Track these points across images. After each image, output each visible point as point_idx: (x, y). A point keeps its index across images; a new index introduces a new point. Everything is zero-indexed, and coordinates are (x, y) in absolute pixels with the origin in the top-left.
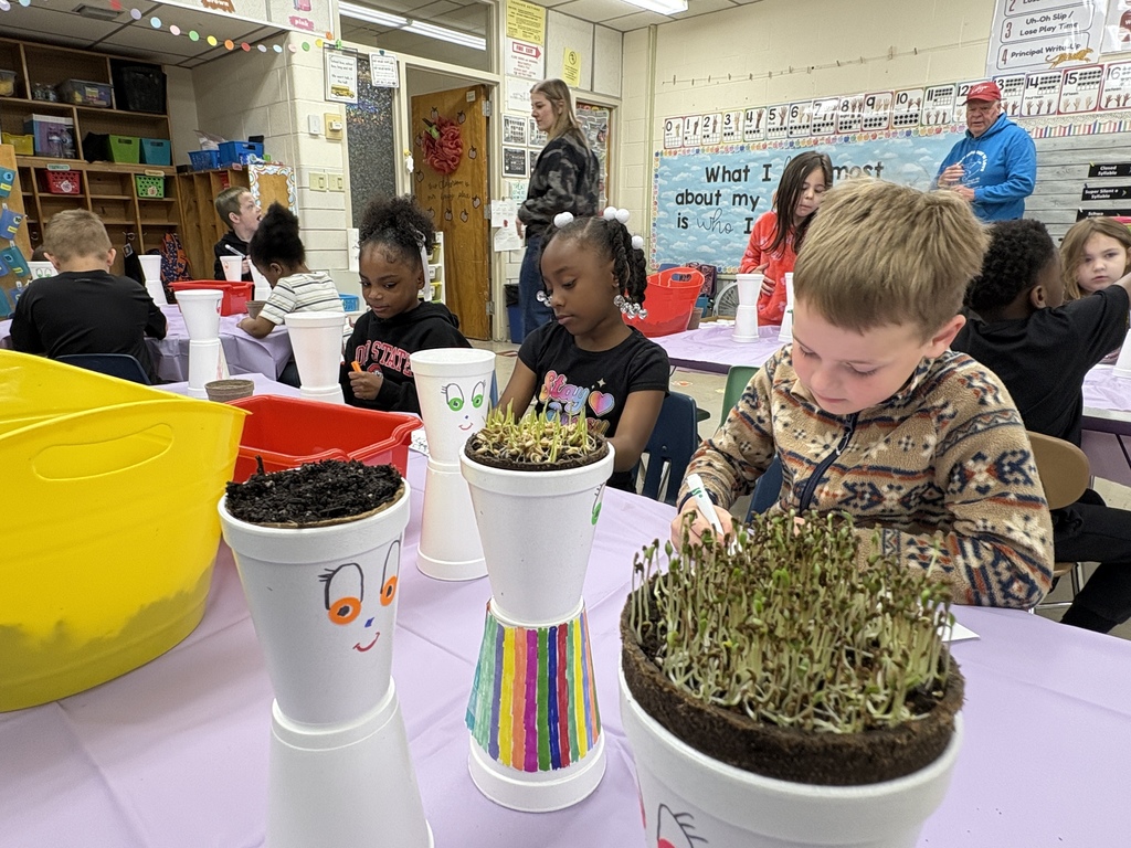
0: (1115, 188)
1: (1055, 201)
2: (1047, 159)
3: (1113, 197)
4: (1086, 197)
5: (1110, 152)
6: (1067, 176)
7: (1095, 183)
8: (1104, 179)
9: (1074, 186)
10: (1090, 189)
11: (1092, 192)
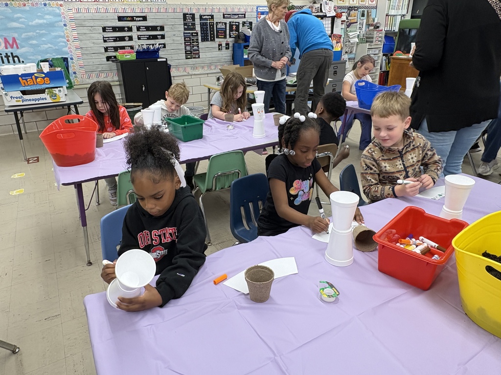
0: (114, 37)
1: (94, 43)
2: (83, 23)
3: (115, 41)
4: (105, 41)
5: (107, 21)
6: (95, 32)
7: (106, 35)
8: (109, 33)
9: (98, 36)
10: (106, 38)
11: (106, 39)
